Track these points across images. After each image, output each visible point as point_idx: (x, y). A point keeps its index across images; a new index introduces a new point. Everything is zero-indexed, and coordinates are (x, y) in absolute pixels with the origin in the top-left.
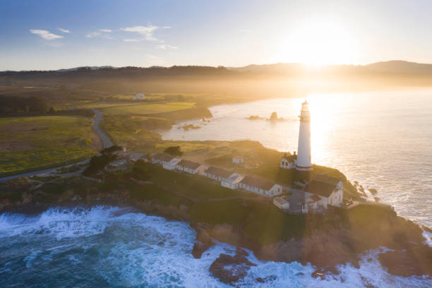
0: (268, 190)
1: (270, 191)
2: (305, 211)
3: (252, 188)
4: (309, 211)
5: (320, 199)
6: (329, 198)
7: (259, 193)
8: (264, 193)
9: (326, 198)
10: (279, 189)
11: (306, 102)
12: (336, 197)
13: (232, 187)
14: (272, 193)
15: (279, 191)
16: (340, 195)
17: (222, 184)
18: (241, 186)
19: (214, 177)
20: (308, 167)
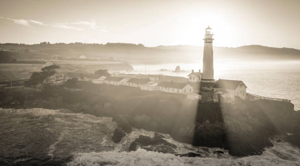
1: (183, 89)
2: (216, 100)
3: (168, 89)
6: (236, 91)
7: (173, 92)
8: (178, 92)
9: (233, 91)
10: (190, 89)
11: (209, 28)
12: (241, 92)
13: (151, 89)
14: (185, 92)
15: (190, 91)
16: (244, 91)
17: (142, 89)
18: (157, 89)
19: (135, 85)
20: (211, 80)
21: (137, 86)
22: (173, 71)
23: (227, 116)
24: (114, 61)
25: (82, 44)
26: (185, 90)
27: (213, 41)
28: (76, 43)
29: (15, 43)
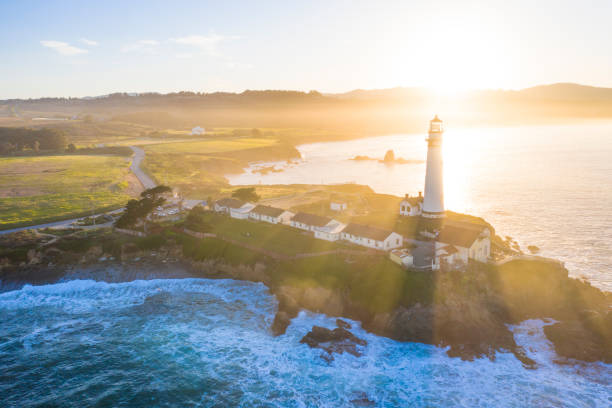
0: (382, 240)
1: (385, 242)
2: (436, 266)
3: (359, 239)
4: (442, 266)
5: (457, 251)
7: (369, 245)
8: (377, 245)
9: (466, 250)
10: (398, 240)
13: (331, 239)
14: (388, 245)
15: (397, 244)
18: (343, 237)
19: (304, 226)
20: (439, 213)
21: (308, 229)
22: (381, 161)
25: (192, 94)
26: (388, 243)
28: (181, 93)
29: (59, 97)
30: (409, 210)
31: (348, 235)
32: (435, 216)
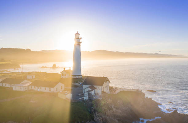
0: (53, 87)
1: (55, 88)
2: (86, 98)
3: (40, 88)
4: (89, 97)
5: (95, 88)
6: (103, 87)
7: (45, 91)
8: (50, 90)
9: (100, 87)
10: (62, 87)
11: (77, 34)
12: (106, 87)
13: (23, 90)
14: (57, 90)
15: (62, 89)
16: (108, 86)
17: (14, 89)
18: (30, 88)
19: (8, 85)
20: (80, 76)
21: (9, 86)
23: (96, 113)
24: (4, 61)
26: (57, 88)
27: (81, 44)
30: (65, 75)
31: (33, 87)
32: (78, 77)
